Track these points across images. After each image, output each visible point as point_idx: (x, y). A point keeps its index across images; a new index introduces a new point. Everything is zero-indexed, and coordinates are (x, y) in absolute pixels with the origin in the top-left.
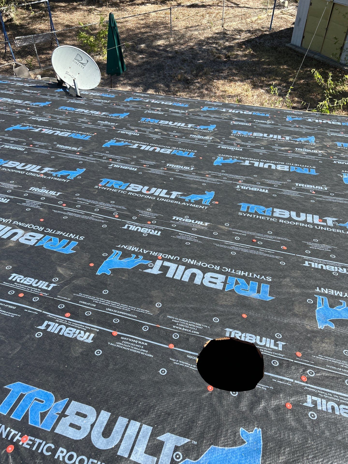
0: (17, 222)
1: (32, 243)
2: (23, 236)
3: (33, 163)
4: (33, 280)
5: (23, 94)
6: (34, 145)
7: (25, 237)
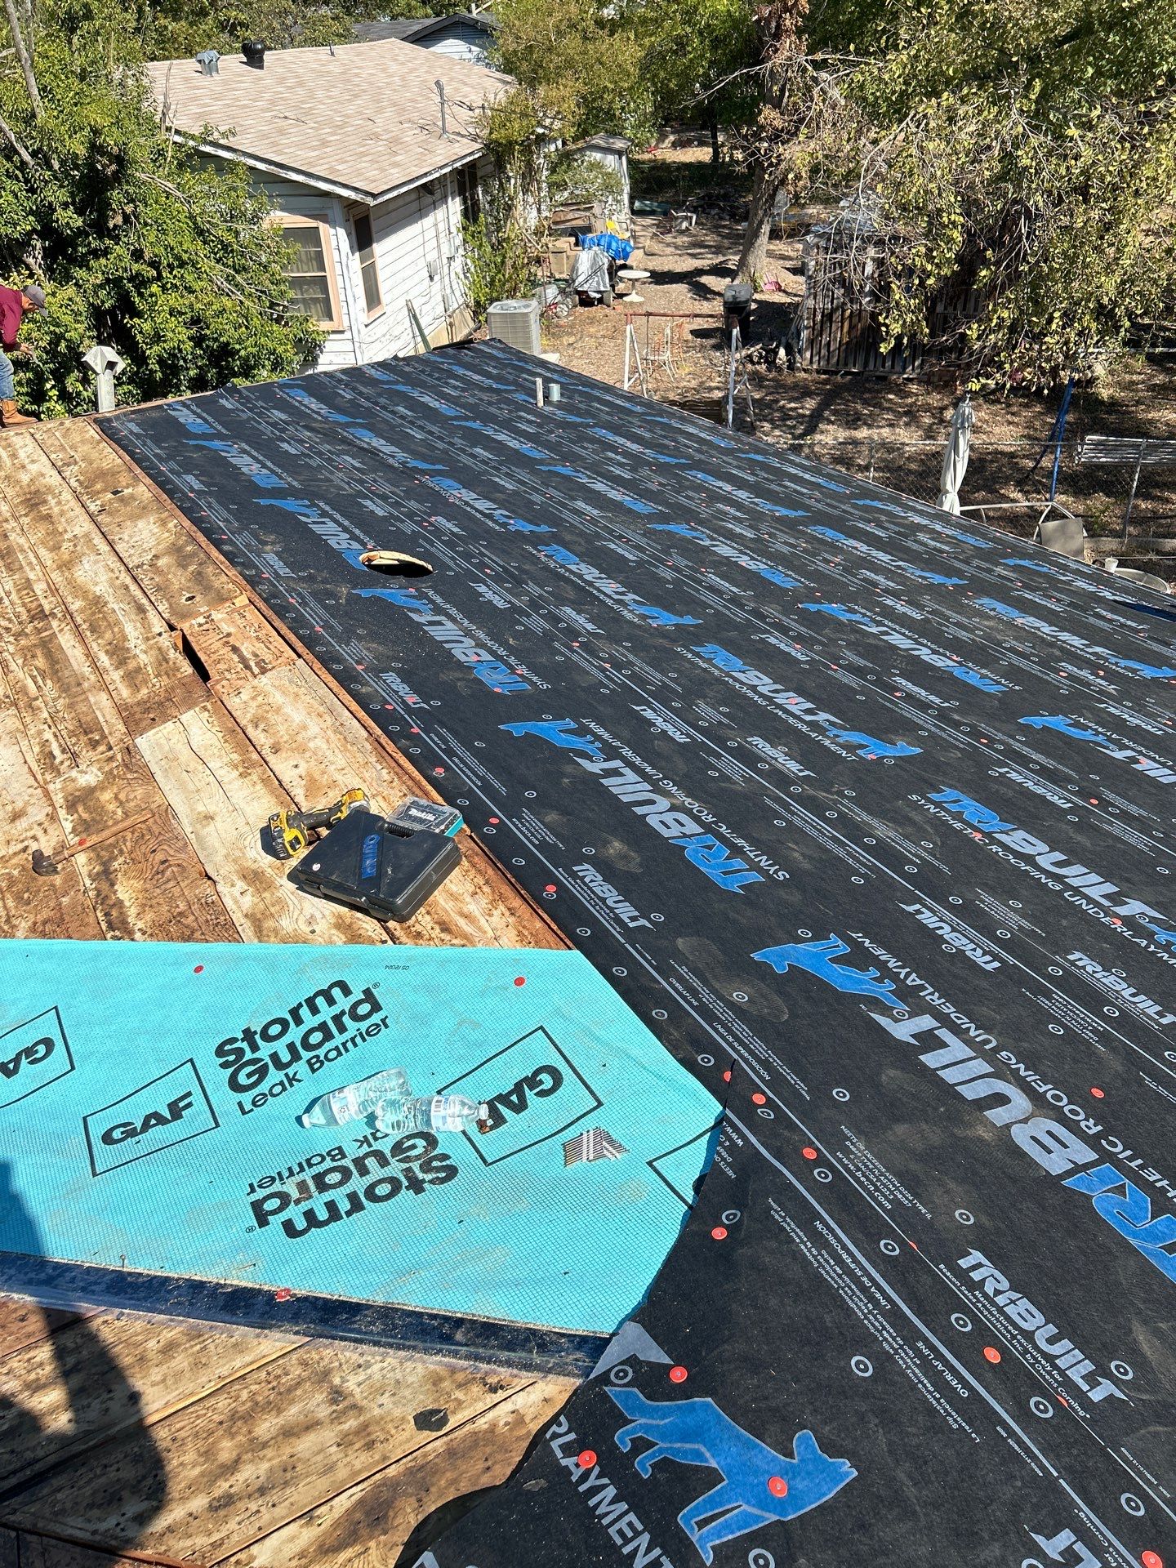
0: (1014, 1061)
1: (1055, 1164)
2: (1025, 1121)
3: (1093, 866)
4: (1040, 1319)
5: (1092, 620)
6: (1104, 804)
7: (1030, 1129)
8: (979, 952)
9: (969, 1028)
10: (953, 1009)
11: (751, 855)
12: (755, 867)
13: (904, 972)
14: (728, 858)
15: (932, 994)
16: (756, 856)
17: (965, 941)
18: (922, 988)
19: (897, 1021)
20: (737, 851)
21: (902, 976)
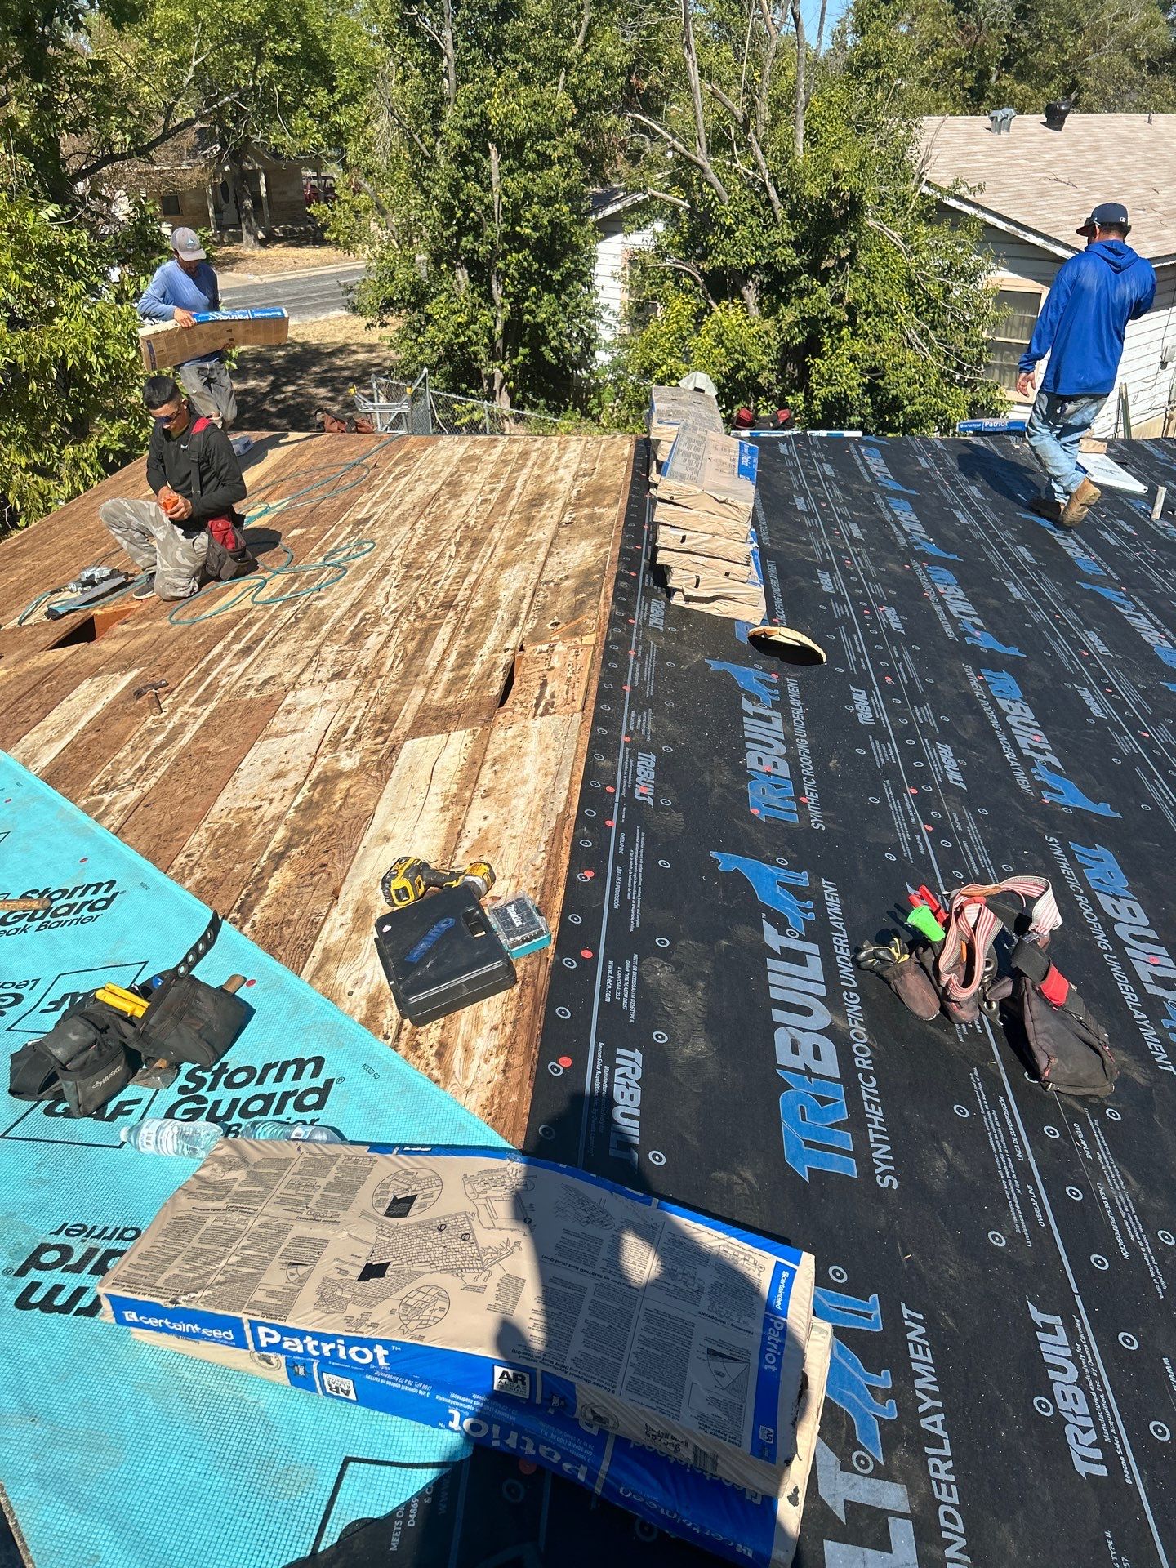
8: (1092, 1436)
9: (950, 1542)
10: (955, 1500)
11: (872, 1136)
12: (862, 1154)
13: (930, 1403)
14: (836, 1126)
15: (944, 1459)
16: (877, 1140)
17: (1083, 1408)
18: (937, 1442)
19: (846, 1467)
20: (857, 1122)
21: (921, 1409)
